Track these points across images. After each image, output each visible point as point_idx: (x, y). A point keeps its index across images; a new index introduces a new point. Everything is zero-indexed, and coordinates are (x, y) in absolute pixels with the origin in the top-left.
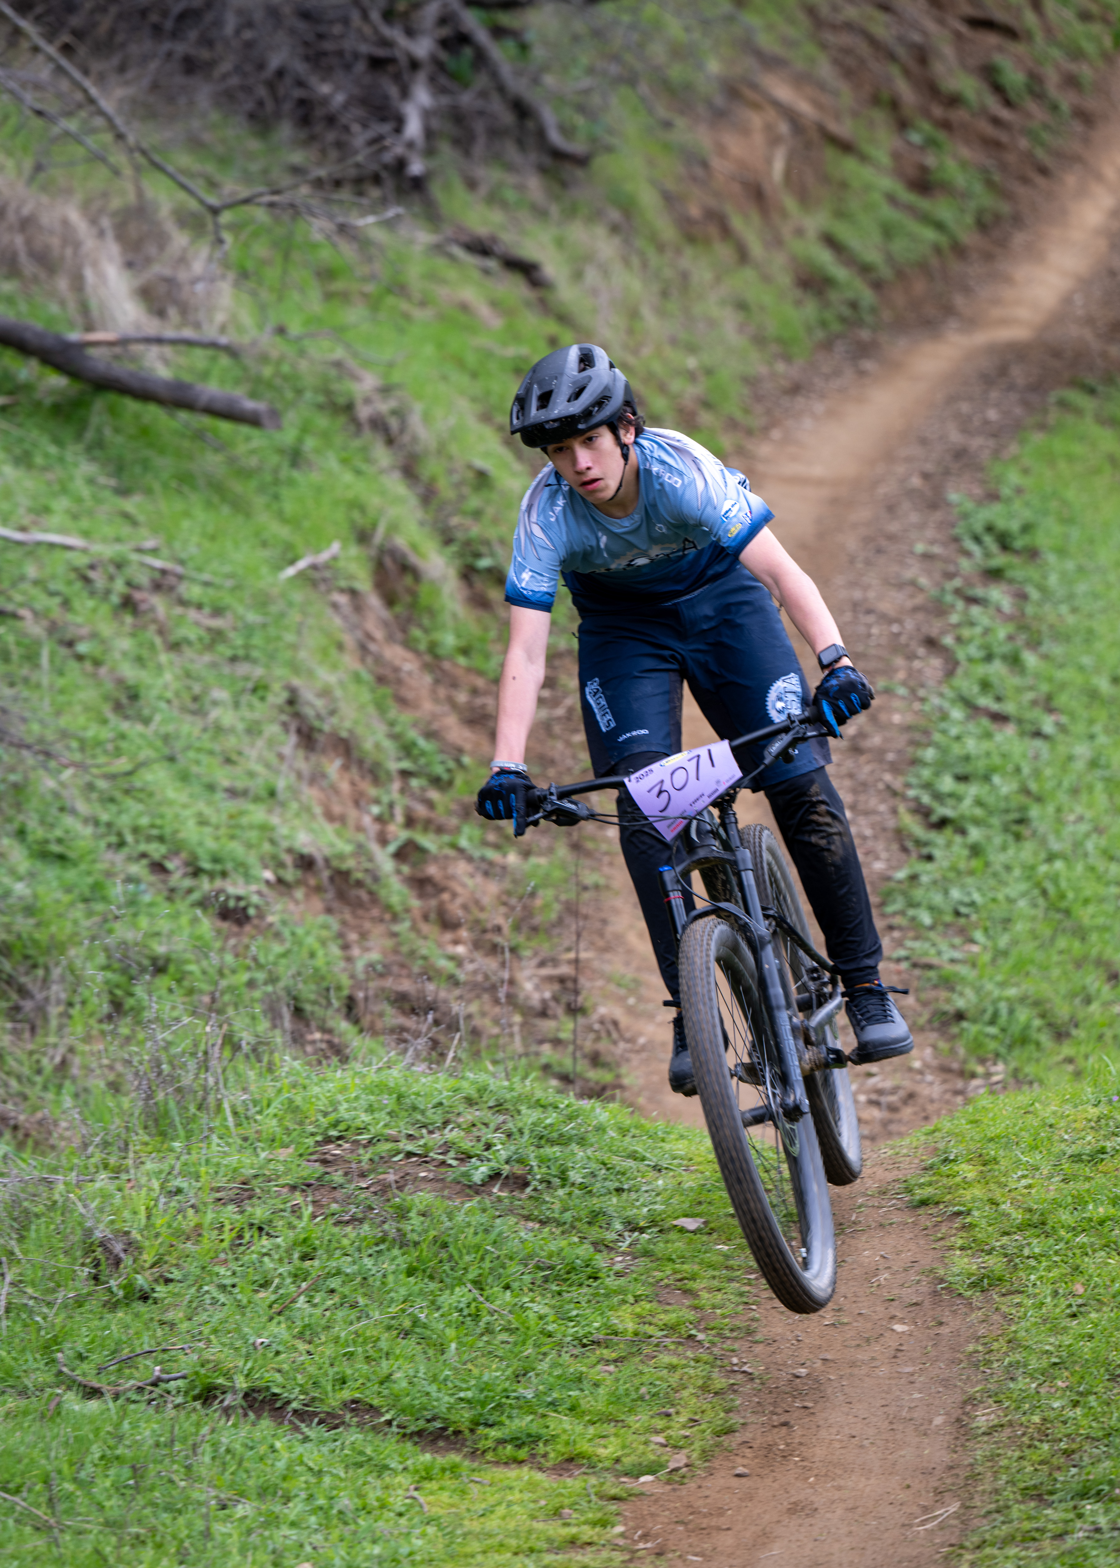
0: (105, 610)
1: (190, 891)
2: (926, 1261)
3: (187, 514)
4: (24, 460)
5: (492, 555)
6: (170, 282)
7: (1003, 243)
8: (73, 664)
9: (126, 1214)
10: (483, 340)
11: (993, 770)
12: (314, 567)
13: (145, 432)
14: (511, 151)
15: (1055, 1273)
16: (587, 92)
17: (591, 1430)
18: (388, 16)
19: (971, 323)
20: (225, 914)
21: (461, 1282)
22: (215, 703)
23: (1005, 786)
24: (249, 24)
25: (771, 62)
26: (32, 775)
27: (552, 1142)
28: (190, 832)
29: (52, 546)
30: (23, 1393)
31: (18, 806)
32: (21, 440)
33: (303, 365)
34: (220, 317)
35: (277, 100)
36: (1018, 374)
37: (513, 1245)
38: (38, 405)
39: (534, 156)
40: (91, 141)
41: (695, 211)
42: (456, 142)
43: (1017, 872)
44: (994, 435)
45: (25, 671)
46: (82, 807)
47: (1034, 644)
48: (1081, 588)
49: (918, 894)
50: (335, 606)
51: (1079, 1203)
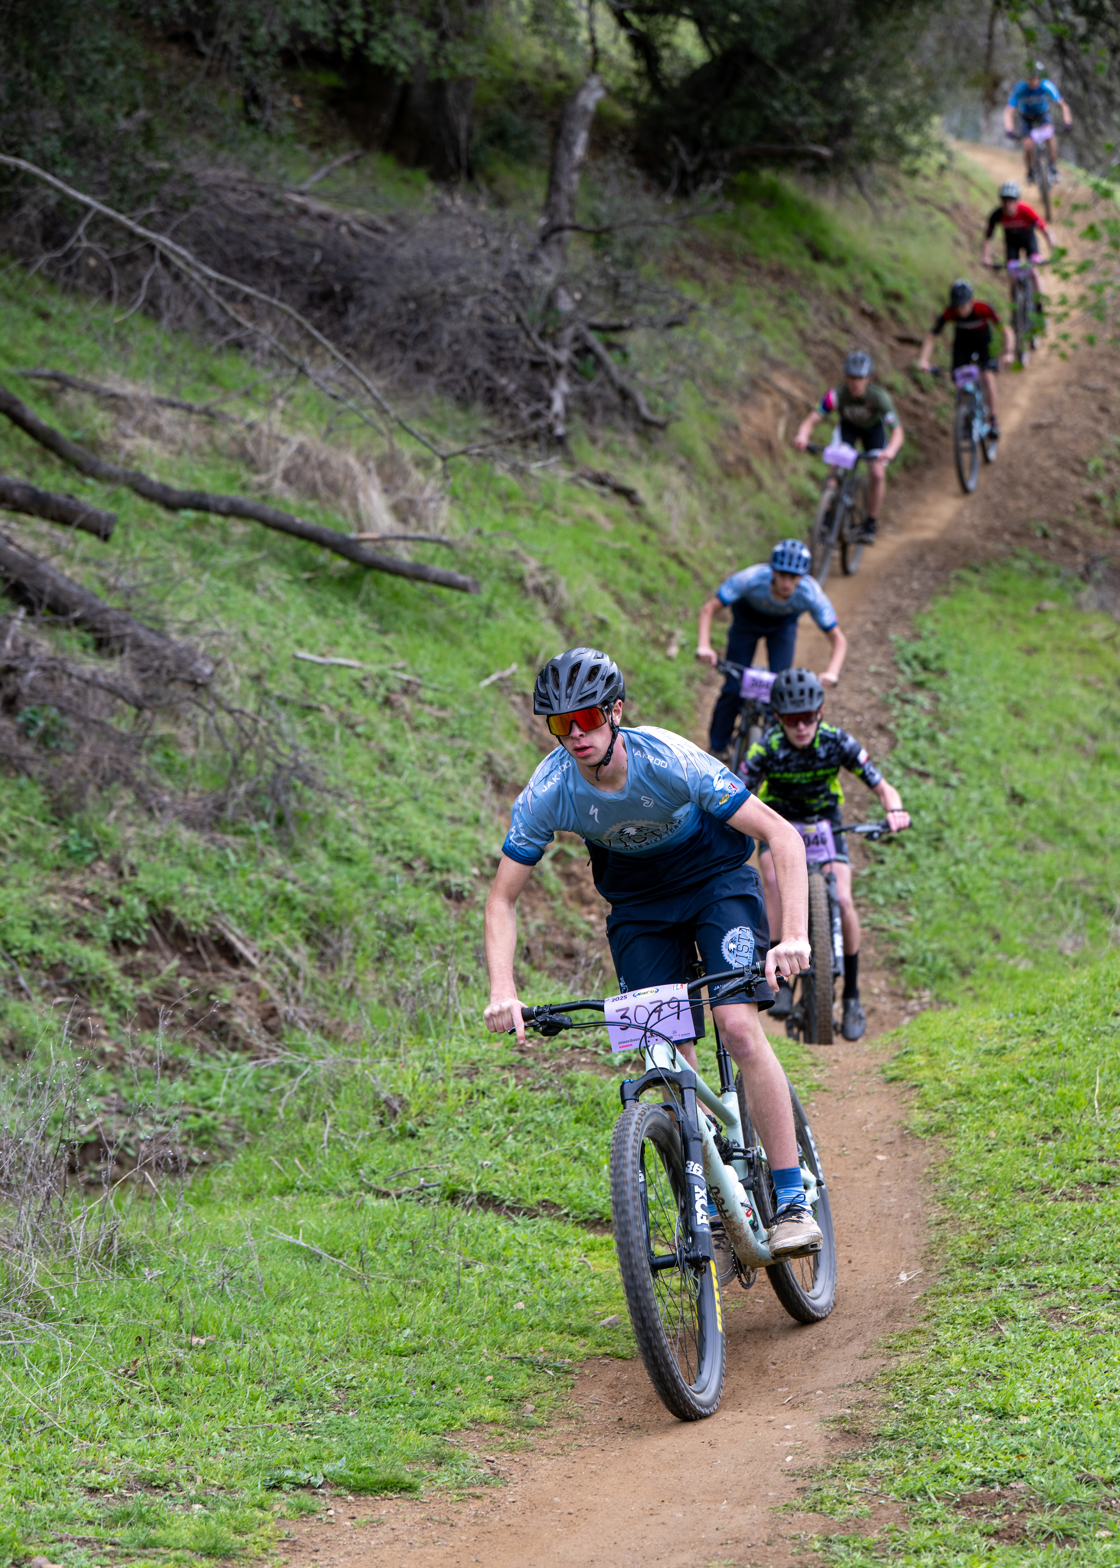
0: (373, 706)
1: (428, 881)
2: (896, 1115)
3: (422, 646)
4: (322, 612)
6: (411, 502)
7: (920, 478)
8: (354, 740)
9: (400, 1083)
10: (602, 538)
12: (501, 679)
13: (396, 596)
14: (618, 420)
15: (977, 1124)
16: (665, 383)
18: (542, 335)
19: (900, 528)
20: (449, 895)
22: (441, 764)
24: (457, 341)
25: (776, 365)
26: (330, 809)
28: (427, 844)
29: (340, 666)
30: (339, 1194)
31: (322, 828)
32: (320, 600)
33: (493, 553)
34: (441, 523)
35: (473, 388)
36: (930, 559)
38: (330, 578)
39: (631, 424)
40: (366, 414)
41: (730, 458)
42: (584, 414)
43: (936, 871)
44: (917, 598)
45: (325, 743)
46: (361, 828)
47: (944, 729)
48: (973, 694)
49: (875, 884)
50: (514, 704)
51: (991, 1080)
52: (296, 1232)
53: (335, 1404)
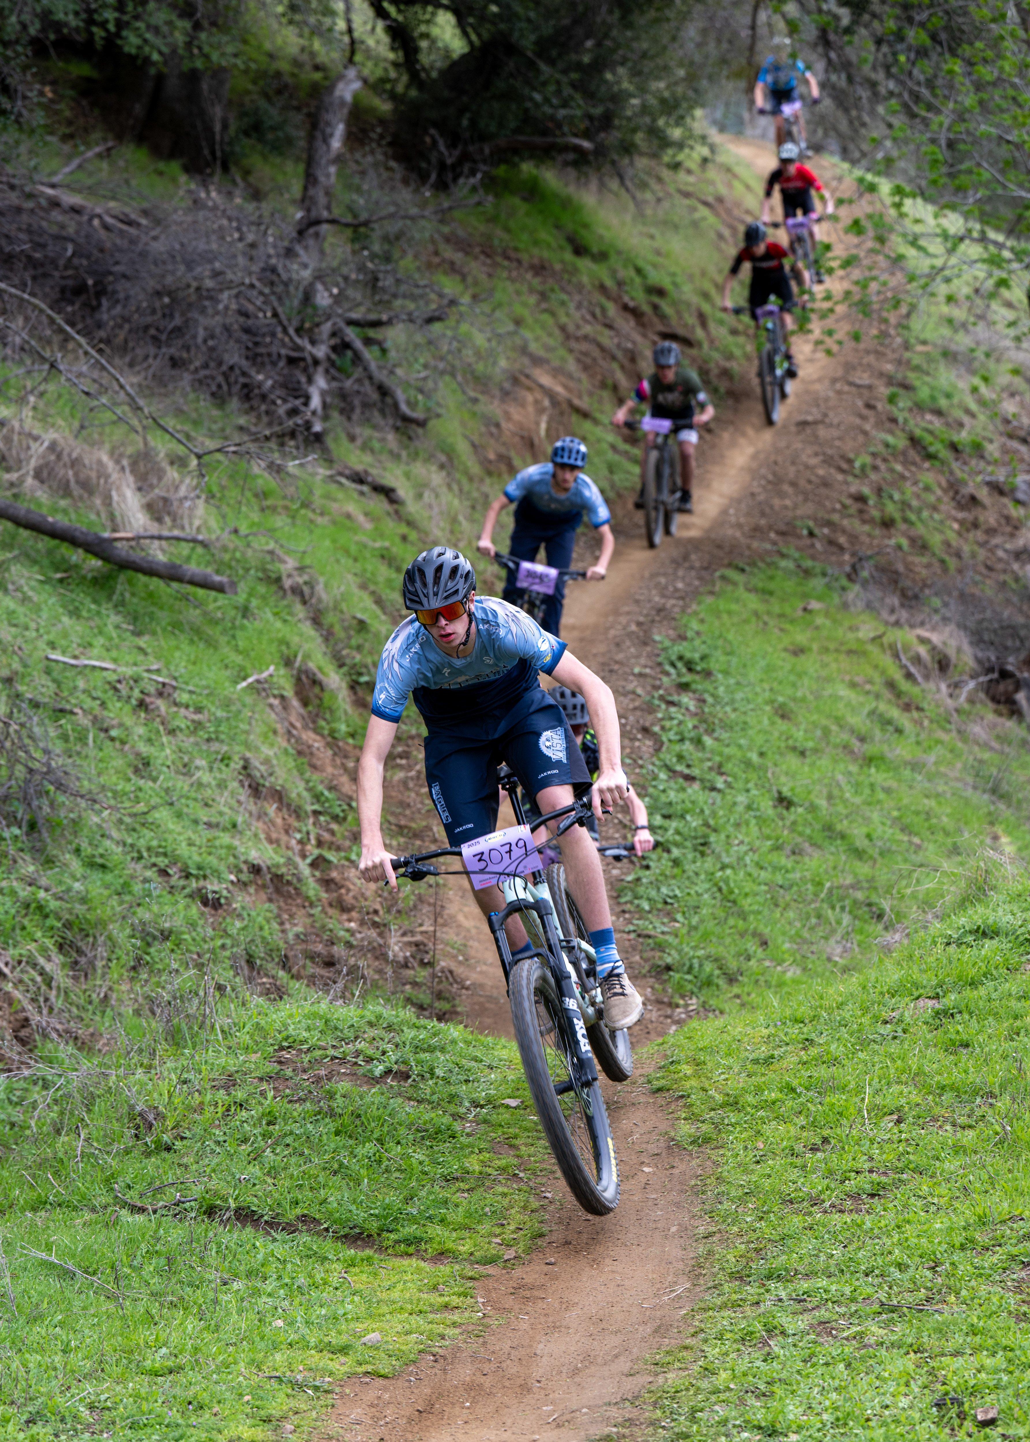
0: (127, 708)
1: (184, 888)
2: (663, 1126)
3: (178, 648)
4: (75, 613)
5: (369, 673)
6: (166, 501)
8: (109, 743)
9: (156, 1095)
10: (361, 537)
11: (687, 812)
12: (258, 681)
13: (151, 596)
14: (377, 417)
15: (745, 1135)
16: (425, 379)
17: (454, 1235)
18: (299, 331)
20: (205, 902)
21: (370, 1141)
22: (197, 768)
23: (694, 821)
24: (212, 336)
25: (537, 361)
26: (84, 814)
27: (424, 1051)
28: (183, 850)
29: (94, 667)
30: (93, 1210)
31: (76, 833)
32: (73, 601)
33: (249, 553)
34: (197, 523)
35: (229, 384)
36: (695, 559)
37: (403, 1116)
38: (84, 578)
39: (391, 420)
40: (119, 410)
41: (492, 456)
42: (342, 411)
43: (703, 877)
44: (682, 598)
45: (78, 748)
46: (115, 834)
47: (710, 732)
48: (739, 696)
49: (641, 890)
50: (271, 706)
51: (758, 1090)
52: (49, 1248)
53: (89, 1426)
